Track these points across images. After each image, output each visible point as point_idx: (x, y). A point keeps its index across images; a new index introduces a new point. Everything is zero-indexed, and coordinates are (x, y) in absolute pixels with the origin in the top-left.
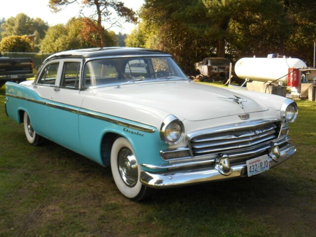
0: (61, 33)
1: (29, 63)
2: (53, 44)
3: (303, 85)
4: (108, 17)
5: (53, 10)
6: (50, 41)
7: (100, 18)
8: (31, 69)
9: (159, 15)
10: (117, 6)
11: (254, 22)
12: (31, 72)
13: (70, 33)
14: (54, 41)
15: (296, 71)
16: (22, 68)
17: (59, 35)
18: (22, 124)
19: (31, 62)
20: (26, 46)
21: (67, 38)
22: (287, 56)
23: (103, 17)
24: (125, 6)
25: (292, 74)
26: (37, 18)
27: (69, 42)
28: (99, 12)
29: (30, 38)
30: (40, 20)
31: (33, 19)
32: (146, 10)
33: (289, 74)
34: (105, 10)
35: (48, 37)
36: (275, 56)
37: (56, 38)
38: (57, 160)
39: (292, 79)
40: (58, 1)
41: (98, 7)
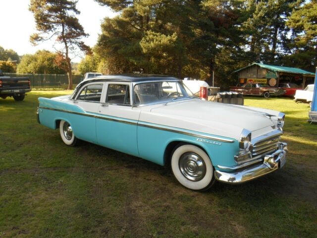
0: (32, 60)
1: (27, 81)
2: (27, 67)
3: (209, 97)
4: (73, 51)
5: (33, 44)
6: (25, 65)
7: (67, 51)
8: (29, 85)
9: (105, 51)
10: (80, 43)
11: (163, 57)
12: (29, 88)
13: (39, 61)
14: (28, 65)
15: (205, 88)
16: (21, 85)
17: (30, 62)
18: (57, 129)
19: (29, 80)
20: (11, 69)
21: (37, 64)
22: (197, 79)
23: (69, 50)
24: (85, 44)
25: (203, 90)
26: (10, 50)
27: (38, 66)
28: (67, 47)
29: (13, 63)
30: (12, 51)
31: (6, 50)
32: (99, 47)
33: (201, 91)
34: (71, 46)
35: (23, 63)
36: (189, 79)
37: (28, 64)
38: (98, 157)
39: (202, 93)
40: (36, 38)
41: (66, 44)
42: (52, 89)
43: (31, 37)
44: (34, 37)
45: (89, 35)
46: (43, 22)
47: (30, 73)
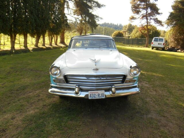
14: (136, 33)
17: (138, 31)
28: (147, 22)
40: (133, 18)
41: (147, 20)
42: (137, 46)
43: (130, 18)
44: (131, 18)
45: (162, 14)
46: (136, 9)
47: (136, 37)
